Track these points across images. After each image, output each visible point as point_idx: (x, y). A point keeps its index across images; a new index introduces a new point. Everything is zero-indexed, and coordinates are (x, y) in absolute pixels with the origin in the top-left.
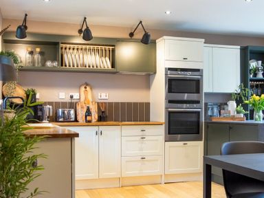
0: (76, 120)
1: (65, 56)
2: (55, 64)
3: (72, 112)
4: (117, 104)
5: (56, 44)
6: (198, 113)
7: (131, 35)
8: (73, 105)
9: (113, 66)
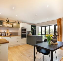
0: (6, 35)
1: (4, 24)
2: (2, 25)
3: (5, 34)
4: (13, 33)
5: (2, 22)
6: (26, 34)
7: (16, 22)
8: (5, 33)
9: (13, 26)
